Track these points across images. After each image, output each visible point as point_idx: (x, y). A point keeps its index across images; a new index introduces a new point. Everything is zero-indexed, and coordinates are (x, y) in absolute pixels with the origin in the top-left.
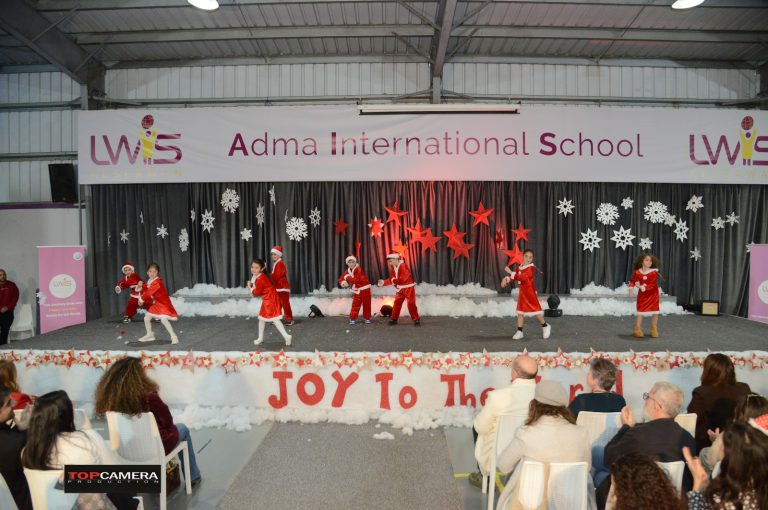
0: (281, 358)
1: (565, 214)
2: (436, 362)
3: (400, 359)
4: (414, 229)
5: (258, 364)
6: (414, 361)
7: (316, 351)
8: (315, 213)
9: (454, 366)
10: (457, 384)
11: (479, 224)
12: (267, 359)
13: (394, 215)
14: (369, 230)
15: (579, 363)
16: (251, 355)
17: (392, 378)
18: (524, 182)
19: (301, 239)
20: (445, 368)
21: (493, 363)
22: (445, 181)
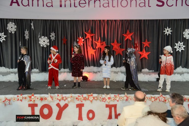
0: (33, 97)
1: (168, 34)
2: (103, 99)
3: (87, 97)
4: (98, 42)
5: (21, 101)
6: (94, 98)
7: (49, 94)
8: (53, 34)
9: (112, 101)
10: (113, 109)
11: (127, 39)
12: (25, 98)
13: (89, 36)
16: (18, 96)
17: (84, 106)
18: (148, 20)
19: (46, 46)
20: (107, 101)
21: (130, 99)
22: (112, 20)
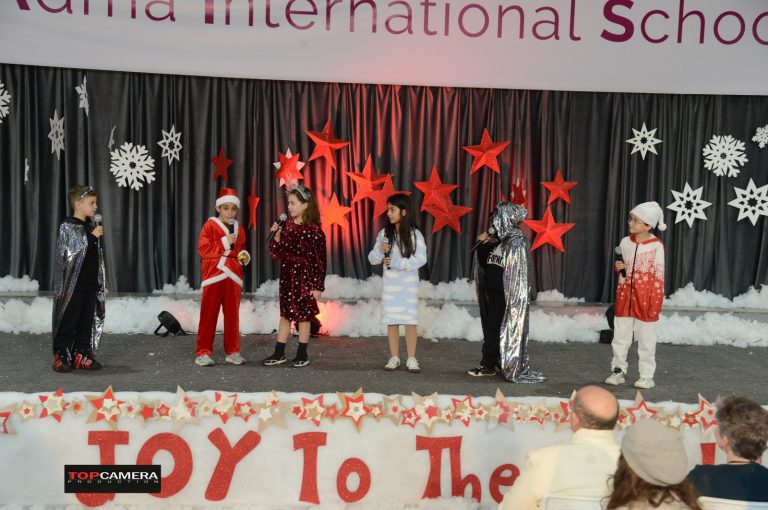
0: (108, 403)
2: (408, 413)
3: (340, 406)
4: (360, 176)
5: (57, 417)
6: (368, 410)
7: (179, 389)
8: (171, 137)
9: (443, 421)
10: (446, 454)
11: (482, 168)
12: (77, 407)
13: (323, 148)
14: (275, 175)
15: (676, 422)
16: (43, 399)
17: (324, 443)
18: (569, 92)
19: (141, 185)
20: (424, 424)
21: (515, 416)
22: (422, 87)
